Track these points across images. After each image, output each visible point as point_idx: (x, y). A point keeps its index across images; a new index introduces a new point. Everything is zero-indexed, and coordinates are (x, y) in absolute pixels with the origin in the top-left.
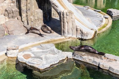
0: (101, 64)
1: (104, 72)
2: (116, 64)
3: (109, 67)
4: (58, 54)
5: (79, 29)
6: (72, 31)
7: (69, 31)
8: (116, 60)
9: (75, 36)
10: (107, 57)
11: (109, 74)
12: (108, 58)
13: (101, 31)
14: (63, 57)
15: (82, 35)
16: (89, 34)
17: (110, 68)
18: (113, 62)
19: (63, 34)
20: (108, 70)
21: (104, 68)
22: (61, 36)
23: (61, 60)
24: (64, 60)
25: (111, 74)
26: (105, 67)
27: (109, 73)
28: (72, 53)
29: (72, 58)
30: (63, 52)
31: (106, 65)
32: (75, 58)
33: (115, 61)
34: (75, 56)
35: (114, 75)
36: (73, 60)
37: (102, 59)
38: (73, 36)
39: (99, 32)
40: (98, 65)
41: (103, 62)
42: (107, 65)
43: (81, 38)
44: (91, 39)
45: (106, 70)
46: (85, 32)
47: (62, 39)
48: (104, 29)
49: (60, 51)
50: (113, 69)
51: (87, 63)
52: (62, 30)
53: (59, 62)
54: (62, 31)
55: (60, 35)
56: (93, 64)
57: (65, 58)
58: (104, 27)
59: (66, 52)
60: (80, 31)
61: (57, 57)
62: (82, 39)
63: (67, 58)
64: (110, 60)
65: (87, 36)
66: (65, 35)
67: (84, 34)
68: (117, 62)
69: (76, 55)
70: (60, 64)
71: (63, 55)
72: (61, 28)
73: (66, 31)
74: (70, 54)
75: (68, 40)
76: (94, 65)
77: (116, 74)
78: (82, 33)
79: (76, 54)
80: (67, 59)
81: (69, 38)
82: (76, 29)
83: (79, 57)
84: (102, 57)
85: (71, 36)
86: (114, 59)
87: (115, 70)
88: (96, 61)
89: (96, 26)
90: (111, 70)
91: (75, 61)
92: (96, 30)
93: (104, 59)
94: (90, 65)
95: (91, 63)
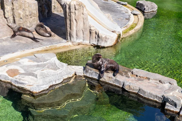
0: (127, 84)
2: (149, 84)
3: (138, 89)
4: (61, 68)
6: (83, 34)
7: (79, 34)
8: (149, 79)
9: (87, 42)
10: (136, 74)
11: (138, 99)
12: (137, 76)
13: (128, 34)
14: (70, 73)
15: (98, 41)
16: (109, 38)
17: (140, 90)
18: (144, 81)
19: (69, 38)
20: (137, 94)
21: (130, 91)
22: (66, 41)
23: (65, 78)
24: (70, 78)
25: (141, 99)
26: (133, 88)
27: (138, 97)
28: (82, 67)
29: (82, 75)
30: (69, 66)
31: (134, 85)
32: (88, 75)
33: (147, 81)
34: (87, 72)
35: (145, 101)
36: (84, 79)
37: (129, 77)
38: (84, 42)
39: (124, 36)
40: (121, 86)
41: (129, 81)
42: (136, 86)
43: (96, 44)
44: (111, 46)
45: (134, 93)
46: (103, 36)
47: (67, 47)
48: (132, 32)
49: (64, 64)
50: (144, 92)
51: (106, 83)
52: (69, 32)
53: (62, 82)
54: (68, 34)
55: (64, 41)
56: (114, 84)
57: (71, 76)
58: (132, 28)
59: (74, 67)
60: (96, 33)
61: (60, 74)
62: (98, 47)
63: (75, 74)
64: (140, 79)
65: (106, 41)
66: (72, 39)
67: (101, 39)
68: (150, 81)
69: (90, 71)
70: (64, 84)
71: (69, 70)
72: (67, 29)
73: (74, 34)
74: (79, 70)
75: (77, 47)
76: (116, 86)
77: (148, 99)
78: (98, 36)
79: (89, 69)
80: (75, 76)
81: (79, 45)
82: (90, 31)
83: (94, 74)
84: (128, 74)
85: (82, 41)
86: (145, 77)
87: (146, 94)
88: (119, 80)
89: (119, 27)
90: (141, 93)
91: (87, 80)
92: (119, 33)
93: (131, 77)
94: (109, 86)
95: (111, 83)
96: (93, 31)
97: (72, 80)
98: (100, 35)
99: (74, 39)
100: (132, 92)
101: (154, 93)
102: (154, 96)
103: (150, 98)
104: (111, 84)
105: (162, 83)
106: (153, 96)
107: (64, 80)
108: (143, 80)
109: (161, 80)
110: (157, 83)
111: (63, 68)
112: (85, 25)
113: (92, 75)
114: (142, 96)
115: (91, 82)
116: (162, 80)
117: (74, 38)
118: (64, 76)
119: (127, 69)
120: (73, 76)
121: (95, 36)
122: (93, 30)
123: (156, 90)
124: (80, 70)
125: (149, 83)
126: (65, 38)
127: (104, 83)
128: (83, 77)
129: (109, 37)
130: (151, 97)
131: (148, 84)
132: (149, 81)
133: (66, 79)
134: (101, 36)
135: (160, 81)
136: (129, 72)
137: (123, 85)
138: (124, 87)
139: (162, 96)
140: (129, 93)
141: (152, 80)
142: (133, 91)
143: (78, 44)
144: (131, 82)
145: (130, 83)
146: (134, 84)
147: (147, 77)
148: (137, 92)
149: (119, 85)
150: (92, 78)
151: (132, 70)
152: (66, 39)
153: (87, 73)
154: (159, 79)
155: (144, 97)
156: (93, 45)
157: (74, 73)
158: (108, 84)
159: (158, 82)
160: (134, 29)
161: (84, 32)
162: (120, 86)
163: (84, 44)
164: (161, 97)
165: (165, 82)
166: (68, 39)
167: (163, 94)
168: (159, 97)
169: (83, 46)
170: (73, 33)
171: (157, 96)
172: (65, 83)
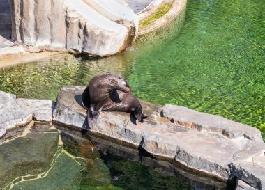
0: (150, 138)
1: (159, 166)
2: (201, 139)
3: (175, 149)
5: (76, 21)
6: (51, 27)
7: (40, 28)
8: (199, 127)
9: (60, 45)
10: (170, 117)
11: (176, 173)
12: (172, 121)
13: (151, 28)
14: (20, 116)
15: (85, 42)
16: (108, 37)
17: (178, 152)
18: (189, 132)
19: (18, 36)
20: (173, 161)
21: (160, 154)
22: (12, 43)
23: (10, 127)
24: (21, 126)
25: (183, 172)
26: (163, 148)
27: (177, 169)
28: (50, 103)
29: (49, 119)
30: (19, 100)
31: (166, 141)
32: (62, 120)
33: (195, 131)
34: (60, 112)
35: (192, 177)
36: (53, 128)
37: (154, 124)
38: (53, 45)
39: (143, 32)
40: (138, 144)
41: (156, 133)
42: (171, 143)
43: (80, 50)
44: (115, 55)
46: (97, 32)
47: (15, 56)
48: (160, 22)
49: (8, 95)
50: (189, 157)
51: (103, 137)
52: (18, 24)
53: (4, 135)
54: (17, 28)
55: (8, 42)
56: (122, 139)
57: (24, 122)
58: (160, 13)
59: (30, 101)
60: (80, 26)
62: (84, 56)
63: (34, 119)
64: (180, 127)
65: (102, 43)
66: (26, 39)
67: (92, 39)
68: (203, 131)
69: (66, 111)
70: (8, 141)
71: (19, 110)
72: (13, 16)
73: (30, 27)
75: (38, 57)
76: (125, 144)
77: (198, 173)
78: (85, 33)
79: (65, 107)
80: (33, 122)
81: (41, 52)
82: (66, 21)
83: (76, 116)
84: (154, 117)
85: (49, 43)
86: (191, 124)
87: (194, 161)
88: (132, 130)
89: (132, 11)
90: (183, 160)
91: (59, 131)
92: (132, 25)
93: (158, 122)
94: (111, 144)
95: (114, 137)
96: (73, 21)
97: (27, 131)
98: (89, 30)
99: (30, 39)
100: (162, 157)
101: (211, 159)
102: (210, 165)
103: (202, 170)
104: (114, 139)
105: (228, 136)
106: (208, 166)
107: (8, 131)
108: (186, 131)
109: (227, 130)
110: (218, 136)
111: (6, 105)
112: (56, 7)
113: (71, 119)
114: (185, 166)
115: (70, 134)
116: (230, 130)
117: (29, 36)
118: (7, 123)
119: (150, 106)
120: (29, 123)
121: (77, 31)
122: (73, 19)
123: (216, 152)
124: (44, 108)
125: (199, 135)
126: (11, 38)
127: (99, 137)
128: (51, 124)
129: (109, 34)
130: (205, 168)
131: (196, 139)
132: (199, 133)
133: (12, 129)
134: (93, 32)
135: (224, 132)
136: (155, 112)
137: (142, 141)
138: (143, 147)
139: (229, 166)
140: (154, 158)
141: (206, 129)
142: (164, 155)
143: (39, 50)
144: (159, 134)
145: (156, 138)
146: (167, 139)
147: (196, 123)
148: (173, 157)
149: (131, 142)
150: (72, 126)
151: (161, 109)
152: (13, 38)
153: (60, 114)
154: (222, 126)
155: (190, 168)
156: (73, 51)
157: (30, 116)
158: (108, 140)
159: (220, 134)
160: (165, 16)
161: (53, 23)
162: (135, 144)
163: (53, 49)
164: (227, 168)
165: (235, 134)
166: (16, 39)
167: (230, 160)
168: (221, 167)
169: (50, 54)
170: (27, 25)
171: (217, 166)
172: (10, 138)
